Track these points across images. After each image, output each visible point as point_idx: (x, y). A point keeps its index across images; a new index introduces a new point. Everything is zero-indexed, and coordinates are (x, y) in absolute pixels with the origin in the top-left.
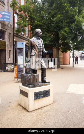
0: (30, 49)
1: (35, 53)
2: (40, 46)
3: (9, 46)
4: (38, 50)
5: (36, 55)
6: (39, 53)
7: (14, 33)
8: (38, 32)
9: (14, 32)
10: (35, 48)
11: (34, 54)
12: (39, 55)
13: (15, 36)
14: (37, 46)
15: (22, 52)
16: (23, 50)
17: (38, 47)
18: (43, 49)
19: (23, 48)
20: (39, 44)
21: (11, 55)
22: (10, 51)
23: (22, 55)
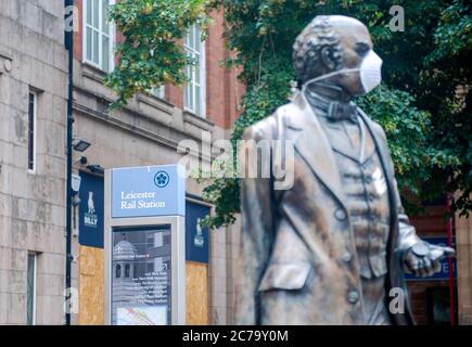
0: (259, 227)
1: (316, 268)
2: (356, 187)
3: (22, 210)
4: (339, 239)
5: (327, 289)
6: (350, 264)
7: (72, 87)
8: (332, 49)
9: (77, 80)
10: (310, 215)
11: (298, 282)
12: (351, 288)
13: (86, 115)
14: (328, 192)
15: (159, 263)
16: (167, 240)
17: (340, 205)
18: (393, 221)
19: (167, 227)
20: (353, 169)
21: (47, 300)
22: (34, 255)
23: (159, 291)
